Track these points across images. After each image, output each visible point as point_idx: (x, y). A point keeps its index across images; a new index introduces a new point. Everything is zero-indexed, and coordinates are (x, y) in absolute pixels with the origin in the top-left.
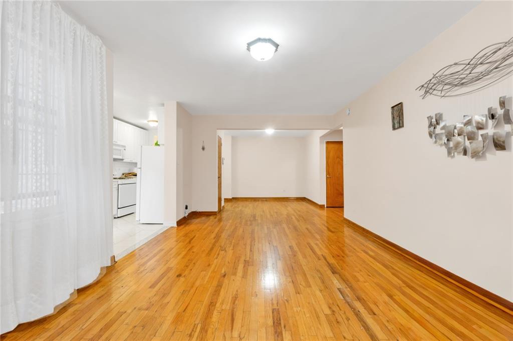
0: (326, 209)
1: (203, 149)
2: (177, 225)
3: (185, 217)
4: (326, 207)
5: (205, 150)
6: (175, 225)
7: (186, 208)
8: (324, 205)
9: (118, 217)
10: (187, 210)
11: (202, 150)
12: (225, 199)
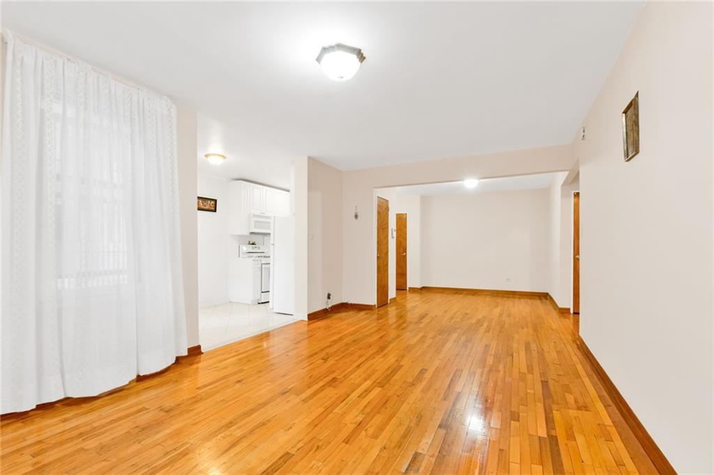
0: (572, 316)
1: (356, 217)
2: (309, 319)
3: (326, 309)
4: (572, 311)
5: (359, 218)
6: (306, 318)
7: (329, 298)
8: (569, 309)
9: (262, 303)
10: (329, 301)
11: (354, 218)
12: (409, 288)
